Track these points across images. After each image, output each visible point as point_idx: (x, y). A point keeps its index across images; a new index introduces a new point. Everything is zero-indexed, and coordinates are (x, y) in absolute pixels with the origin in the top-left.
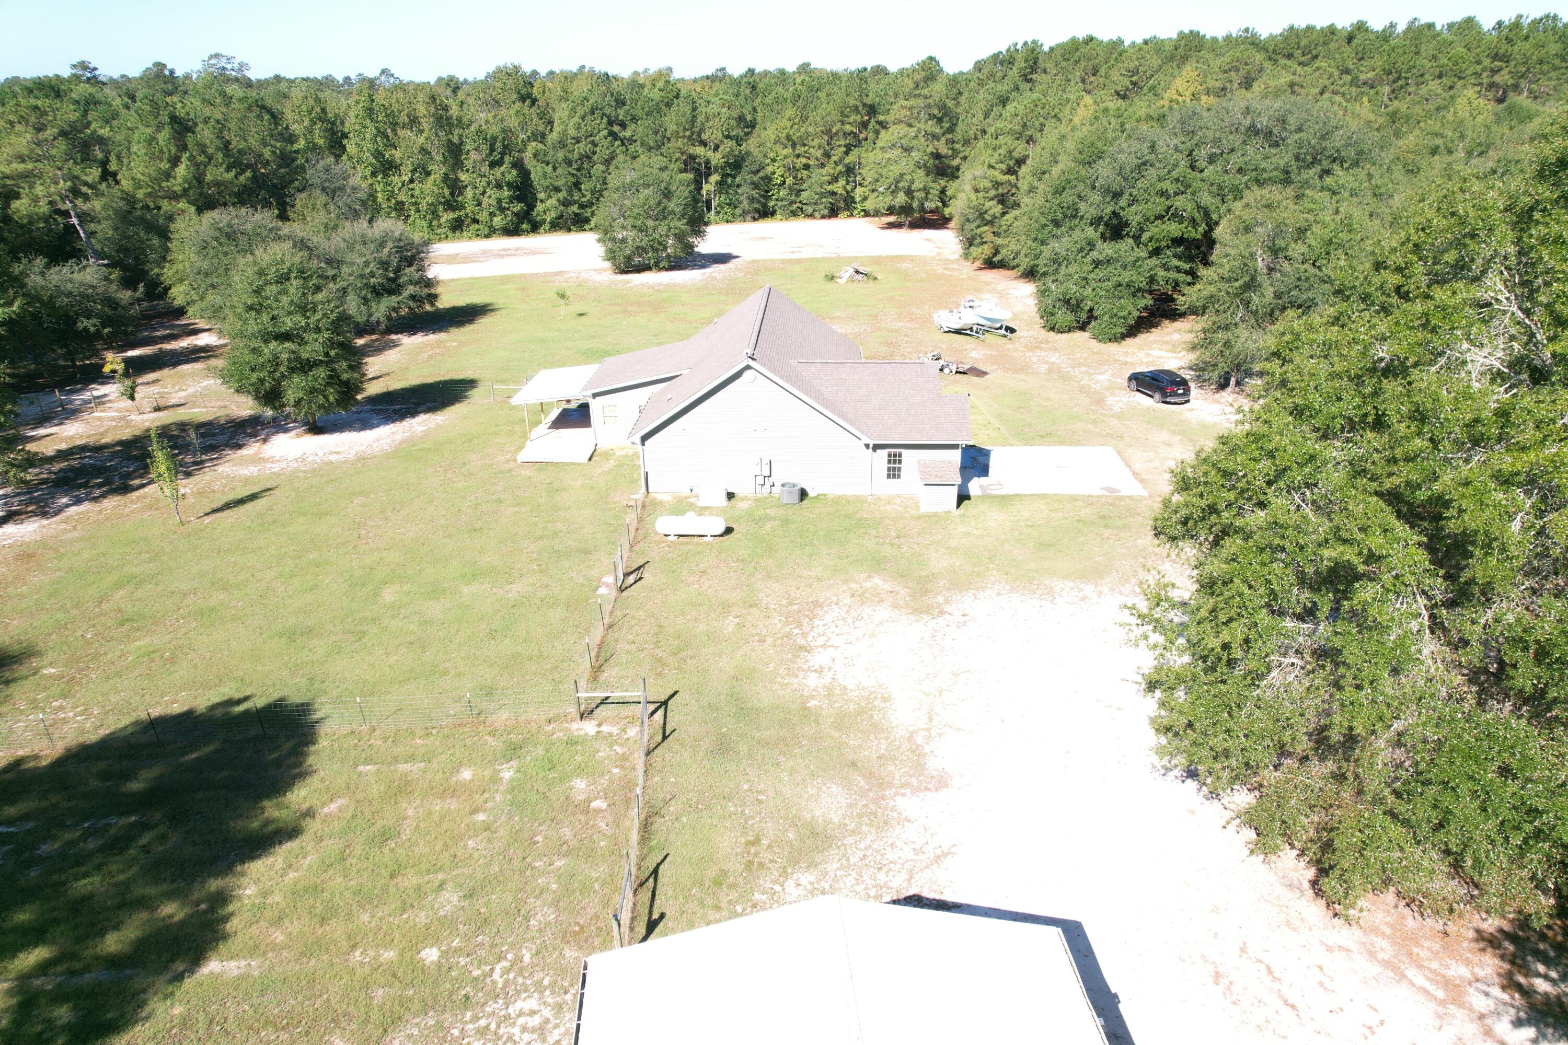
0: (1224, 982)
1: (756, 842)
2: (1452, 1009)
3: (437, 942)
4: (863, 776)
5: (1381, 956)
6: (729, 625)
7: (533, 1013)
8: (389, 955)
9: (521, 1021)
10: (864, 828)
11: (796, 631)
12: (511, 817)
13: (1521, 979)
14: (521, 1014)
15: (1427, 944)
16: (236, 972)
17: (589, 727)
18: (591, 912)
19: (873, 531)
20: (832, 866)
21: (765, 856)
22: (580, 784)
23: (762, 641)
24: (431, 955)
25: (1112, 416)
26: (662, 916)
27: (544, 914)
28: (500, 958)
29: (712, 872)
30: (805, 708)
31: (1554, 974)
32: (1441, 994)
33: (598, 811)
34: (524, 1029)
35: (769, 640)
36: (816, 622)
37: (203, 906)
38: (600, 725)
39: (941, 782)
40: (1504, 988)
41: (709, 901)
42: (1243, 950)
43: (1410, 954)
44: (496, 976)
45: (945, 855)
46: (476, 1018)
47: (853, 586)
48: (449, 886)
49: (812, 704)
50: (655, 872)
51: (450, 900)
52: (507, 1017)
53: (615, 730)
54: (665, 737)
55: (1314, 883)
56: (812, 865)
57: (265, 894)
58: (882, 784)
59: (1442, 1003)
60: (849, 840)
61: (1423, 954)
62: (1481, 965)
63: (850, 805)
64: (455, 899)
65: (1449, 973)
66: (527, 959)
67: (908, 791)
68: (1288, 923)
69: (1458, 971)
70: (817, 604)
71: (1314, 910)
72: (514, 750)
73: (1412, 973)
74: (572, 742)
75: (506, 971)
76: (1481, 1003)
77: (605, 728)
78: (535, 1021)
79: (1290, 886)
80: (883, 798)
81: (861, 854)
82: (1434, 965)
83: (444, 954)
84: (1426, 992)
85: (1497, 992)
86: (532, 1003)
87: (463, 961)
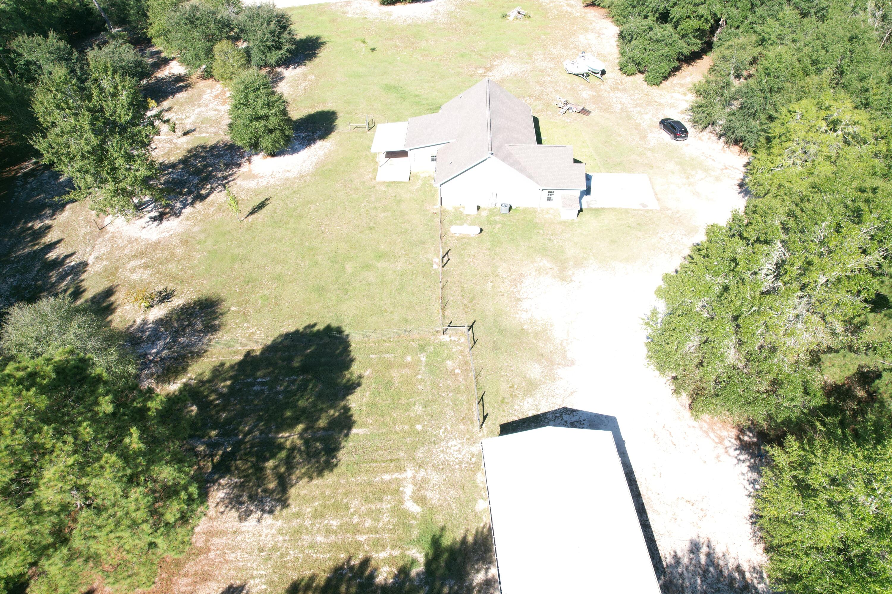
0: (656, 437)
1: (512, 387)
2: (719, 445)
3: (419, 422)
4: (545, 360)
5: (704, 429)
6: (489, 286)
7: (455, 446)
8: (407, 427)
9: (453, 448)
10: (548, 381)
11: (515, 290)
12: (430, 377)
13: (741, 437)
14: (452, 446)
15: (718, 425)
16: (362, 433)
17: (446, 338)
18: (465, 412)
19: (541, 232)
20: (538, 396)
21: (516, 392)
22: (449, 363)
23: (503, 295)
24: (419, 427)
25: (649, 149)
26: (487, 414)
27: (450, 413)
28: (441, 428)
29: (500, 398)
30: (523, 329)
31: (751, 435)
32: (717, 441)
33: (458, 374)
34: (454, 451)
35: (506, 295)
36: (523, 285)
37: (342, 411)
38: (450, 337)
39: (572, 363)
40: (735, 439)
41: (501, 409)
42: (664, 427)
43: (712, 429)
44: (441, 434)
45: (574, 392)
46: (439, 447)
47: (536, 265)
48: (417, 403)
49: (525, 327)
50: (482, 398)
51: (419, 408)
52: (448, 447)
53: (456, 339)
54: (475, 343)
55: (690, 405)
56: (532, 395)
57: (360, 406)
58: (552, 363)
59: (717, 443)
60: (543, 386)
61: (716, 428)
62: (732, 432)
63: (542, 372)
64: (421, 408)
65: (722, 434)
66: (449, 428)
67: (561, 366)
68: (679, 418)
69: (725, 433)
70: (522, 275)
71: (687, 413)
72: (422, 348)
73: (712, 435)
74: (442, 345)
75: (444, 433)
76: (727, 444)
77: (453, 338)
78: (457, 448)
79: (682, 405)
80: (553, 369)
81: (547, 391)
82: (718, 432)
83: (423, 427)
84: (714, 440)
85: (733, 441)
86: (454, 443)
87: (430, 429)
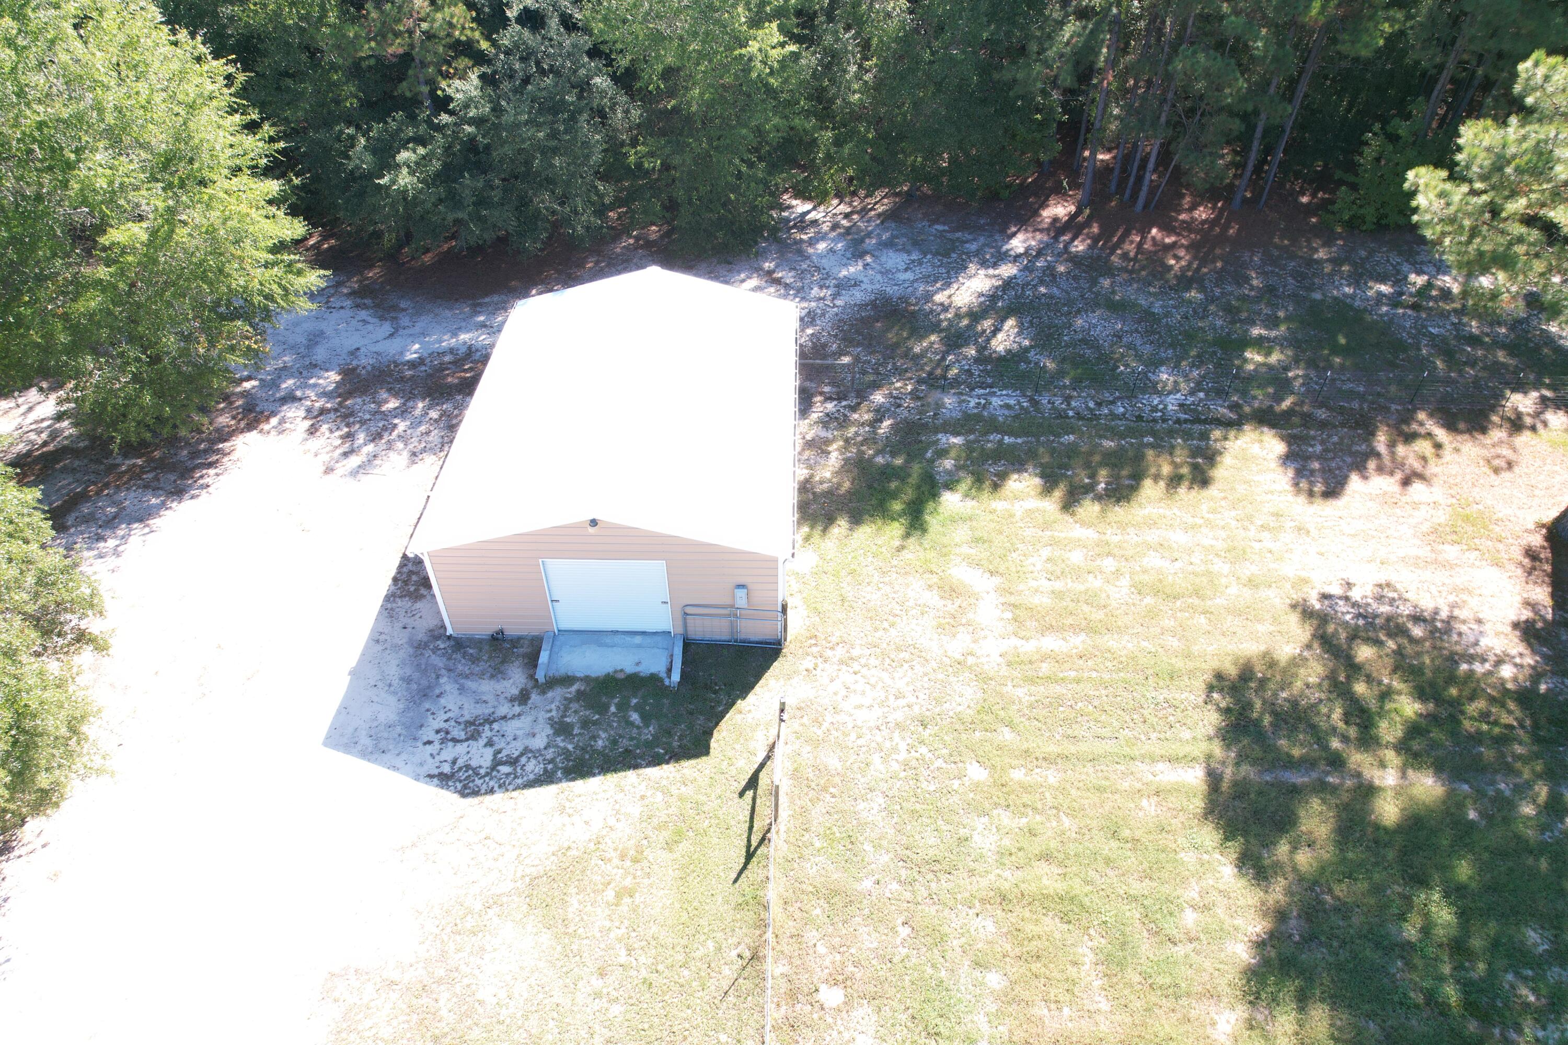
3: (978, 790)
7: (859, 709)
9: (867, 703)
14: (869, 708)
20: (541, 849)
26: (741, 794)
27: (871, 811)
28: (904, 765)
34: (863, 695)
41: (691, 810)
46: (909, 707)
50: (749, 856)
56: (563, 853)
66: (877, 762)
75: (894, 750)
78: (855, 701)
83: (962, 775)
86: (863, 718)
87: (941, 765)
